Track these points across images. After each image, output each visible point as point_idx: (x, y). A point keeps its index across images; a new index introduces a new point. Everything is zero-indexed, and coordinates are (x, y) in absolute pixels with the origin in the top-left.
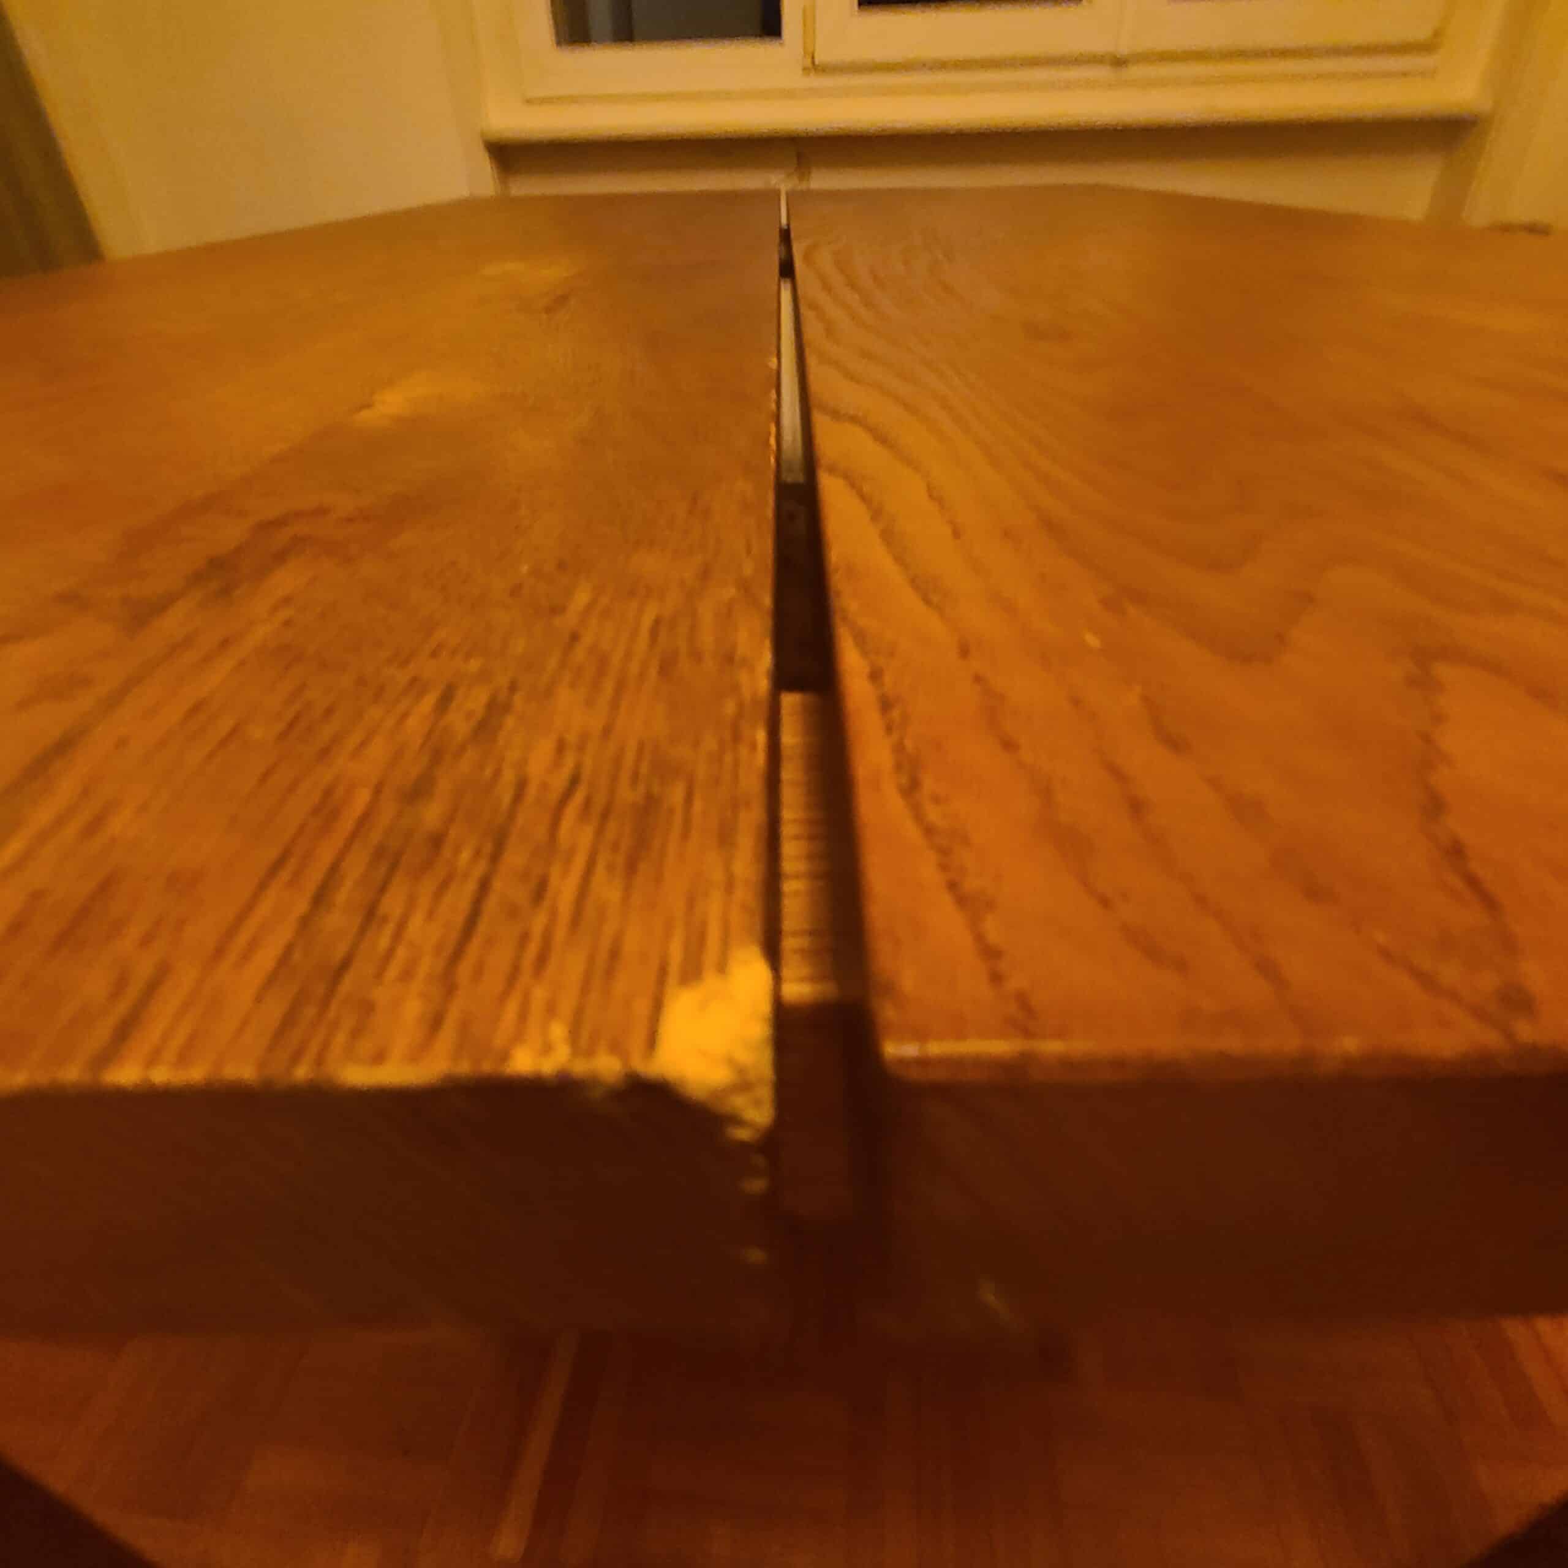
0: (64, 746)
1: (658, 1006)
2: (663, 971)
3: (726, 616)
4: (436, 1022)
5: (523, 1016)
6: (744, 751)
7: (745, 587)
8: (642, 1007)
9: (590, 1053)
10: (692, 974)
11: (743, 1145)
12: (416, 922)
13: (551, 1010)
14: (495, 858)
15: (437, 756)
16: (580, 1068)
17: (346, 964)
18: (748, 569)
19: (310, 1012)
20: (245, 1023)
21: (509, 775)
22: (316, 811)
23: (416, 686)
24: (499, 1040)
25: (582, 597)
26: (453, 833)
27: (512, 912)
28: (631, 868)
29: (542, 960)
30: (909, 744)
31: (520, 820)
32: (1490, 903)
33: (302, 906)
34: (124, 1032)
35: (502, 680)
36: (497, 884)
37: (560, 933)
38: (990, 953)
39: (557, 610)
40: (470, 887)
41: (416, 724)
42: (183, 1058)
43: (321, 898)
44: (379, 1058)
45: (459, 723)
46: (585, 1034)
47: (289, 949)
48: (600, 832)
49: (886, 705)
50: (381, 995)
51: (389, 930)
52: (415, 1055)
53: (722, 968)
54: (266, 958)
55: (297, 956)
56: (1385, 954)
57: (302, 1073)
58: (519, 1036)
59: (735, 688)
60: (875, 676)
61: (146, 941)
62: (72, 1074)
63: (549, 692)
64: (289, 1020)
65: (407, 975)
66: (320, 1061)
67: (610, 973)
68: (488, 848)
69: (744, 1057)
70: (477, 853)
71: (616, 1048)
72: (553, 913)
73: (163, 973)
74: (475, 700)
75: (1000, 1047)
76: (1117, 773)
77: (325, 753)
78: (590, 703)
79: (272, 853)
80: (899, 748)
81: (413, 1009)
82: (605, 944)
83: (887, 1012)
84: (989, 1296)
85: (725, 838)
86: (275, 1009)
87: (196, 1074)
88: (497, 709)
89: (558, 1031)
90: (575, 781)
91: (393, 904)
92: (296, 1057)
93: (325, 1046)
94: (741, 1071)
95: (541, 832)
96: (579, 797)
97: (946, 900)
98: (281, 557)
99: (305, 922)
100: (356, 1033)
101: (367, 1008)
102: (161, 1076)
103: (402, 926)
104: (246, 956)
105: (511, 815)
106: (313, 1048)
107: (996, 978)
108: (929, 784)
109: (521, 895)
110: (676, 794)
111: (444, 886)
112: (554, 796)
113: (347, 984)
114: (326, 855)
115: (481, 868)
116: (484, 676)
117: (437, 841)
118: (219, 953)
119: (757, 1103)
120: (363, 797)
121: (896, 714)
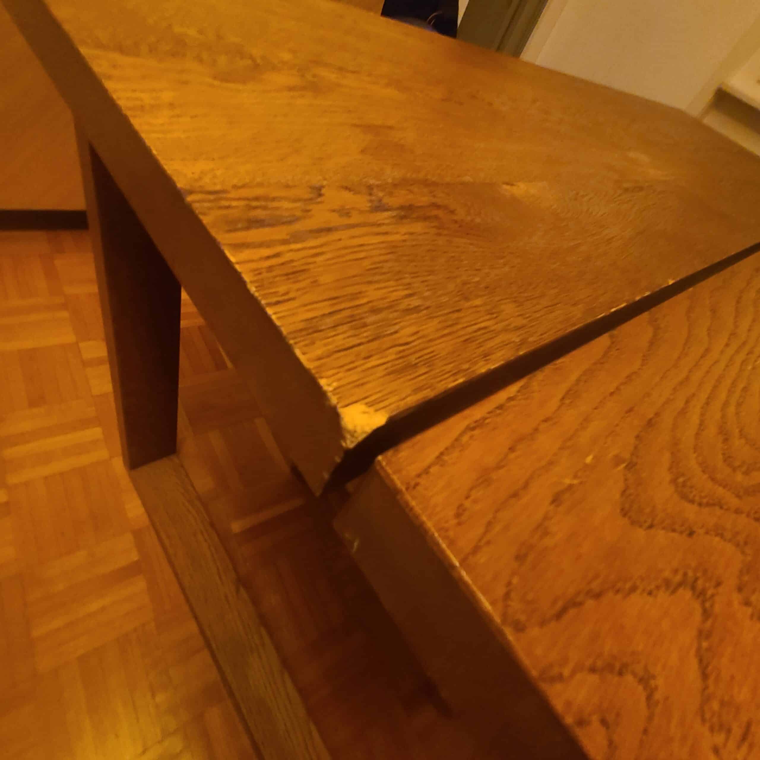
0: (329, 230)
1: (356, 402)
2: (366, 398)
3: (505, 345)
4: (319, 359)
5: (333, 375)
6: (452, 379)
7: (523, 342)
8: (354, 399)
9: (334, 395)
10: (370, 405)
11: (342, 446)
12: (341, 337)
13: (339, 380)
14: (369, 342)
15: (390, 307)
16: (329, 394)
17: (320, 331)
18: (531, 339)
19: (304, 333)
20: (294, 323)
21: (397, 327)
22: (352, 294)
23: (409, 285)
24: (324, 374)
25: (478, 302)
26: (369, 327)
27: (358, 355)
28: (389, 374)
29: (349, 370)
30: (487, 421)
31: (385, 339)
32: (559, 616)
33: (327, 311)
34: (278, 303)
35: (428, 304)
36: (362, 347)
37: (359, 369)
38: (426, 471)
39: (467, 299)
40: (358, 341)
41: (394, 296)
42: (279, 318)
43: (331, 314)
44: (304, 354)
45: (404, 305)
46: (337, 391)
47: (316, 317)
48: (397, 359)
49: (500, 407)
50: (318, 343)
51: (334, 333)
52: (309, 360)
53: (377, 410)
54: (310, 315)
55: (314, 320)
56: (509, 584)
57: (291, 342)
58: (327, 377)
59: (476, 363)
60: (510, 399)
61: (298, 290)
62: (263, 302)
63: (431, 318)
64: (301, 330)
65: (326, 345)
66: (296, 343)
67: (358, 386)
68: (370, 338)
69: (359, 430)
70: (367, 337)
71: (339, 398)
72: (363, 364)
73: (293, 299)
74: (415, 302)
75: (399, 484)
76: (526, 486)
77: (370, 282)
78: (437, 330)
79: (335, 295)
80: (485, 419)
81: (319, 352)
82: (365, 380)
83: (390, 453)
84: (356, 544)
85: (416, 390)
86: (301, 326)
87: (278, 323)
88: (416, 309)
89: (335, 384)
90: (407, 344)
91: (341, 329)
92: (294, 338)
93: (300, 342)
94: (355, 431)
95: (385, 347)
96: (401, 348)
97: (437, 453)
98: (426, 218)
99: (324, 315)
100: (306, 345)
101: (313, 343)
102: (274, 317)
103: (338, 335)
104: (309, 311)
105: (384, 336)
106: (299, 339)
107: (419, 476)
108: (476, 432)
109: (363, 355)
110: (423, 370)
111: (355, 336)
112: (397, 342)
113: (315, 335)
114: (343, 306)
115: (363, 340)
116: (425, 299)
117: (365, 325)
118: (305, 305)
119: (352, 442)
120: (365, 300)
121: (498, 411)
